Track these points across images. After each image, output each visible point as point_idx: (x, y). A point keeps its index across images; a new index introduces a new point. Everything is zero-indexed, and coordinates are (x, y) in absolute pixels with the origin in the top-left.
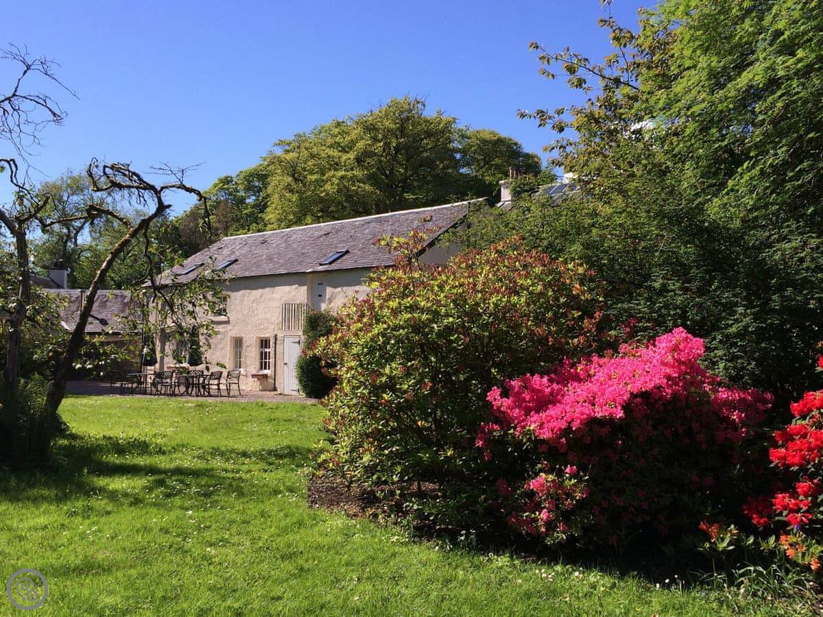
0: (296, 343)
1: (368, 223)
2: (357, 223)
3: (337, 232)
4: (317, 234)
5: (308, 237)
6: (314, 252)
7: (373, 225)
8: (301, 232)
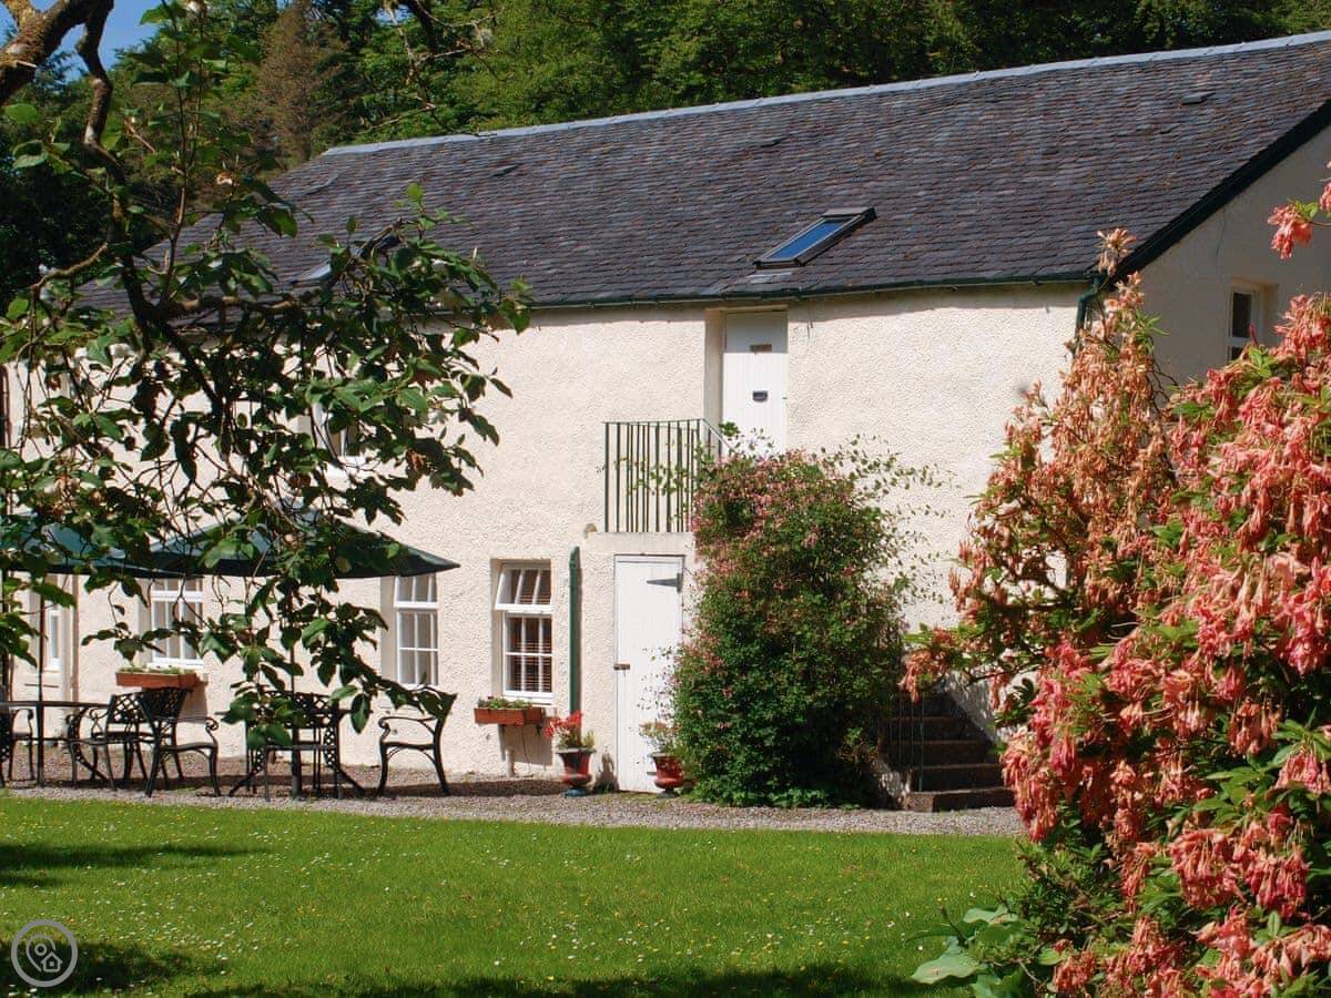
0: (665, 583)
1: (946, 103)
2: (898, 103)
3: (815, 136)
4: (729, 144)
5: (694, 153)
6: (725, 216)
7: (964, 111)
8: (661, 134)
